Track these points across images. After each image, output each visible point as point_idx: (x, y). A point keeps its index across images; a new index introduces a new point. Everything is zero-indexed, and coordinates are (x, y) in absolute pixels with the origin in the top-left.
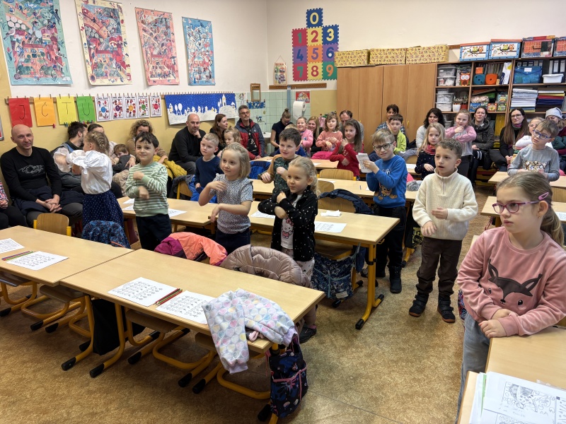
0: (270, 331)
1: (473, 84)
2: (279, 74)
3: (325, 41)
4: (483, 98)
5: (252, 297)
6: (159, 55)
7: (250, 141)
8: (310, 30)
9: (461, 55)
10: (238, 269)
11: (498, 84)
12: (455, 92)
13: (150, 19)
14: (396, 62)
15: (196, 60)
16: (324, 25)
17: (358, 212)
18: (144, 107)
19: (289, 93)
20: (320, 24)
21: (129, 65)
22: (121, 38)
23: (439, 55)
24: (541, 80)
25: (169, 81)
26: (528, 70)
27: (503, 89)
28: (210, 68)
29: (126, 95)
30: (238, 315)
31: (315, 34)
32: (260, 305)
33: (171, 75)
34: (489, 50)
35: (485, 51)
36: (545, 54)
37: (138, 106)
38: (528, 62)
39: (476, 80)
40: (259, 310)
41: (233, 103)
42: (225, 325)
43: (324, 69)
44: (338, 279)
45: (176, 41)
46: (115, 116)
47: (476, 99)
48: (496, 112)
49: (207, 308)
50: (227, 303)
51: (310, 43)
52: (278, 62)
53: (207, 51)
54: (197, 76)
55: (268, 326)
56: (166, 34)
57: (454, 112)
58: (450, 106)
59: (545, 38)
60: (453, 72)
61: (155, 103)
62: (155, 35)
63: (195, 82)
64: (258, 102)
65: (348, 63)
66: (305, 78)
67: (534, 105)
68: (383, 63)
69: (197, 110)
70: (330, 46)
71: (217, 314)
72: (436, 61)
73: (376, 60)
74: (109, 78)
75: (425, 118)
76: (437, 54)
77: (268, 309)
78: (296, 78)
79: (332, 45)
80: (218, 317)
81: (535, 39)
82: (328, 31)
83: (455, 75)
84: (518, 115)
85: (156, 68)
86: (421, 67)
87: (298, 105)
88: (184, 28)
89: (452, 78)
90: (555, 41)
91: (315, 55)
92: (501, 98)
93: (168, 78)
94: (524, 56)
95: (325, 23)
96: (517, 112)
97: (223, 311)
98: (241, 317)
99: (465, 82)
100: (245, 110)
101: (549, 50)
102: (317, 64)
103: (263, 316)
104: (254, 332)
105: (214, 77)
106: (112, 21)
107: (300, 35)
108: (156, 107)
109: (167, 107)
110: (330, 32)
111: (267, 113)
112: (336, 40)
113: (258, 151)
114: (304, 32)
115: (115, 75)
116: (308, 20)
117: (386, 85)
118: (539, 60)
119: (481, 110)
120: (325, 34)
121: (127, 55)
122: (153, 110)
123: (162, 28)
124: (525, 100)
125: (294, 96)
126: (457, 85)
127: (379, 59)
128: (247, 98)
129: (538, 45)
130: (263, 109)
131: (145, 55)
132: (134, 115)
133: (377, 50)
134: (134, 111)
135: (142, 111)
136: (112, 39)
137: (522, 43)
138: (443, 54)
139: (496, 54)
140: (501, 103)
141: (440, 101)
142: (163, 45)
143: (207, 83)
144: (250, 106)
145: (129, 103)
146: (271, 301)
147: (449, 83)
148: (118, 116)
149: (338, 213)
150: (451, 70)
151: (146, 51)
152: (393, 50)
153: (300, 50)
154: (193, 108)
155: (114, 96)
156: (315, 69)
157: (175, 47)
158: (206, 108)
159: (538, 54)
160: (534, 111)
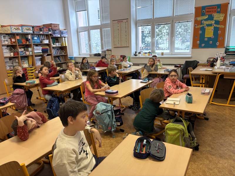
1: (18, 43)
4: (23, 49)
9: (11, 30)
26: (36, 38)
34: (22, 29)
35: (20, 29)
36: (41, 33)
39: (19, 41)
48: (29, 55)
57: (12, 56)
58: (9, 53)
59: (40, 26)
60: (6, 38)
67: (41, 52)
90: (43, 28)
92: (30, 49)
94: (35, 33)
99: (14, 42)
101: (42, 31)
124: (38, 50)
129: (38, 29)
137: (33, 27)
139: (26, 31)
141: (4, 51)
159: (39, 32)
160: (42, 54)
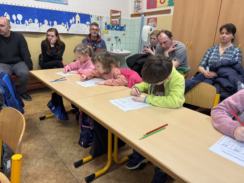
2: (137, 4)
19: (143, 19)
41: (88, 23)
64: (118, 25)
87: (146, 28)
111: (127, 35)
125: (146, 22)
128: (106, 20)
130: (123, 32)
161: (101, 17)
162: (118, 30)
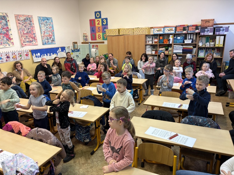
0: (26, 172)
1: (159, 43)
2: (85, 37)
3: (103, 25)
4: (163, 49)
5: (23, 156)
6: (27, 33)
7: (72, 66)
8: (96, 20)
9: (154, 32)
10: (32, 138)
11: (168, 43)
12: (153, 46)
13: (22, 18)
14: (130, 34)
15: (46, 34)
16: (102, 18)
17: (95, 105)
18: (21, 56)
19: (89, 45)
20: (100, 17)
21: (12, 39)
22: (8, 28)
23: (146, 31)
24: (184, 42)
25: (32, 44)
26: (179, 38)
27: (170, 45)
28: (53, 37)
29: (11, 51)
30: (14, 166)
31: (98, 21)
32: (25, 161)
33: (34, 42)
34: (164, 30)
35: (162, 30)
36: (185, 32)
37: (18, 56)
38: (179, 35)
39: (160, 42)
40: (24, 163)
41: (64, 51)
42: (8, 170)
43: (103, 36)
44: (85, 135)
45: (35, 27)
46: (7, 61)
47: (161, 49)
48: (168, 54)
49: (3, 163)
50: (11, 160)
51: (97, 25)
52: (84, 33)
53: (51, 30)
54: (47, 41)
55: (25, 170)
56: (30, 24)
57: (153, 54)
58: (151, 52)
59: (184, 25)
60: (151, 38)
61: (26, 54)
62: (24, 25)
63: (46, 44)
64: (77, 49)
65: (111, 34)
66: (96, 39)
67: (182, 52)
68: (125, 34)
69: (47, 55)
70: (104, 26)
71: (6, 166)
72: (145, 34)
73: (122, 33)
74: (3, 45)
75: (140, 57)
76: (145, 31)
77: (27, 162)
78: (92, 40)
79: (106, 26)
80: (6, 167)
81: (181, 26)
82: (104, 20)
83: (153, 39)
84: (175, 56)
85: (26, 39)
86: (139, 36)
87: (93, 50)
88: (39, 21)
89: (151, 41)
90: (188, 27)
91: (99, 30)
92: (170, 49)
93: (33, 43)
94: (177, 33)
95: (102, 17)
96: (175, 55)
97: (9, 164)
98: (15, 167)
99: (156, 42)
100: (69, 54)
101: (186, 30)
102: (100, 34)
103: (24, 166)
104: (20, 173)
105: (55, 41)
106: (3, 21)
107: (92, 22)
108: (27, 55)
109: (32, 55)
110: (104, 21)
111: (81, 54)
112: (107, 24)
113: (75, 70)
114: (94, 20)
115: (6, 43)
116: (95, 16)
117: (126, 43)
118: (183, 34)
119: (163, 54)
120: (103, 22)
121: (11, 34)
122: (25, 57)
123: (28, 22)
124: (178, 50)
125: (92, 47)
126: (154, 43)
127: (123, 33)
128: (72, 48)
129: (182, 28)
130: (79, 52)
131: (20, 34)
132: (16, 59)
133: (122, 29)
134: (16, 58)
135: (20, 57)
136: (4, 28)
137: (176, 27)
138: (147, 31)
139: (167, 32)
140: (170, 51)
141: (147, 49)
142: (29, 29)
143: (51, 43)
144: (73, 51)
145: (13, 55)
146: (30, 158)
147: (150, 43)
148: (8, 61)
149: (87, 106)
150: (151, 37)
151: (21, 32)
152: (128, 29)
153: (93, 28)
154: (45, 55)
155: (5, 52)
156: (99, 36)
157: (35, 29)
158: (52, 54)
159: (182, 32)
160: (182, 54)
161: (69, 47)
162: (77, 52)
